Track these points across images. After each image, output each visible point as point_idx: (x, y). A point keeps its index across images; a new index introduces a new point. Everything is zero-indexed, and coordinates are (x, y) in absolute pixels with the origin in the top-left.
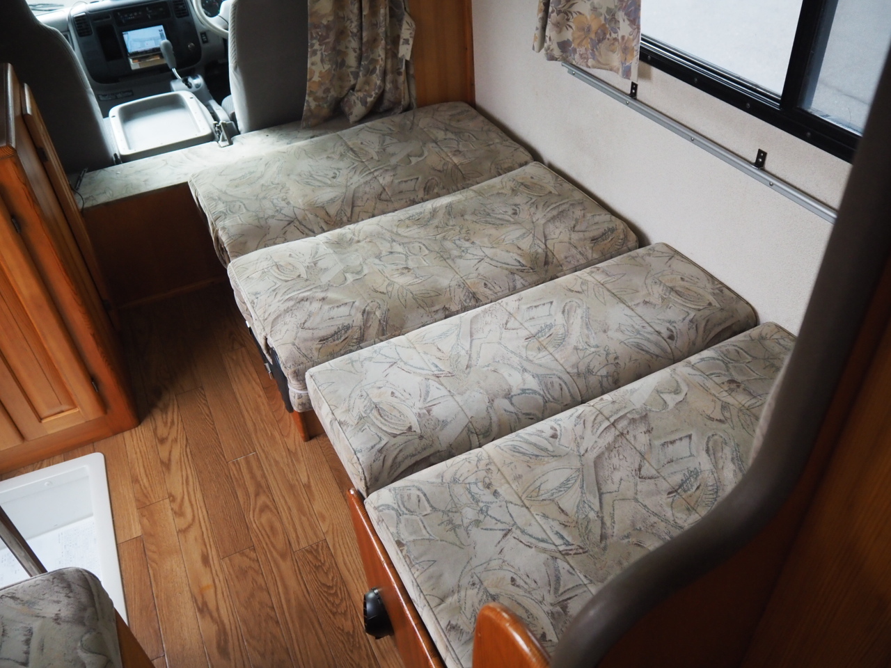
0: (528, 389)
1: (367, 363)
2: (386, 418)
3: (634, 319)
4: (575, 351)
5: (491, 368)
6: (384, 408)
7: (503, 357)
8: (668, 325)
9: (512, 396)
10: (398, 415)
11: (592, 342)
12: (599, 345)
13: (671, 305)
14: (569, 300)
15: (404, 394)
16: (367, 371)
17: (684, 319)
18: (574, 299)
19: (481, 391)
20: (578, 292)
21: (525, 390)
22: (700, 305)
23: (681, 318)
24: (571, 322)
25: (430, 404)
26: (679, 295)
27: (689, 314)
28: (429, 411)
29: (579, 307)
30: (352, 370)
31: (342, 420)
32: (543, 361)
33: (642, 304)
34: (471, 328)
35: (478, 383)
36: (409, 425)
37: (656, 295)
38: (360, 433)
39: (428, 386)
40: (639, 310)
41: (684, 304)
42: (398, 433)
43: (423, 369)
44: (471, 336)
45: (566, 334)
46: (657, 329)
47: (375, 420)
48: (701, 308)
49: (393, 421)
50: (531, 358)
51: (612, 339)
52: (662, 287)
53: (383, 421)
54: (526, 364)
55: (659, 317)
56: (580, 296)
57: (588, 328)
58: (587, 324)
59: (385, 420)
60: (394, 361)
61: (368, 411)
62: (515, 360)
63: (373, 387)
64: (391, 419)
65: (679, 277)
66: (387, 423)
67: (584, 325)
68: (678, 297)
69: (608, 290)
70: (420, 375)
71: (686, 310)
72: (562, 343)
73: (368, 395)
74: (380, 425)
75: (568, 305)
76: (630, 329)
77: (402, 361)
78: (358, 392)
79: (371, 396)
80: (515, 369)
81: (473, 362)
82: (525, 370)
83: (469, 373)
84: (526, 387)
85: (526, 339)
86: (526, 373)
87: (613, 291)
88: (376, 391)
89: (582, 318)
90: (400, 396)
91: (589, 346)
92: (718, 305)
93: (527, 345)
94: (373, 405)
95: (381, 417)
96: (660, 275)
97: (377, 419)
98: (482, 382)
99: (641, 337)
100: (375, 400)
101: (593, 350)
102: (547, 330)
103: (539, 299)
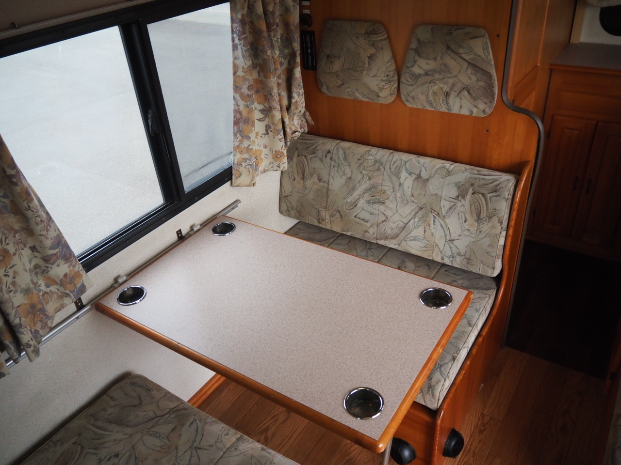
0: (408, 173)
1: (463, 252)
2: (479, 209)
3: (333, 175)
4: (371, 178)
5: (413, 199)
6: (475, 215)
7: (402, 201)
8: (324, 160)
9: (417, 175)
10: (473, 206)
11: (360, 176)
12: (359, 172)
13: (312, 169)
14: (347, 211)
15: (460, 217)
16: (466, 247)
17: (315, 157)
18: (345, 209)
19: (427, 189)
20: (340, 213)
21: (409, 174)
22: (303, 159)
23: (316, 158)
24: (358, 197)
25: (454, 200)
26: (304, 172)
27: (311, 158)
28: (458, 197)
29: (347, 203)
30: (472, 253)
31: (499, 224)
32: (389, 184)
33: (322, 181)
34: (401, 232)
35: (425, 195)
36: (473, 196)
37: (312, 180)
38: (497, 208)
39: (447, 212)
40: (326, 179)
41: (307, 165)
42: (481, 195)
43: (441, 225)
44: (405, 227)
45: (367, 190)
46: (330, 161)
47: (485, 211)
48: (303, 157)
49: (478, 204)
50: (392, 190)
51: (351, 171)
52: (306, 183)
53: (482, 208)
54: (397, 188)
55: (323, 167)
56: (340, 209)
57: (355, 187)
58: (354, 189)
59: (480, 207)
60: (450, 243)
61: (484, 219)
62: (398, 195)
63: (471, 233)
64: (477, 206)
65: (294, 182)
66: (481, 204)
67: (354, 190)
68: (305, 172)
69: (327, 201)
70: (445, 223)
71: (310, 162)
72: (372, 188)
73: (477, 230)
74: (485, 206)
75: (350, 208)
76: (339, 171)
77: (446, 239)
78: (481, 236)
79: (476, 229)
80: (403, 189)
81: (417, 209)
82: (400, 185)
83: (424, 204)
84: (407, 175)
85: (384, 203)
86: (402, 183)
87: (325, 199)
88: (472, 230)
89: (351, 195)
90: (463, 217)
91: (363, 176)
92: (296, 152)
93: (387, 199)
94: (479, 221)
95: (481, 211)
96: (300, 191)
97: (484, 211)
98: (423, 194)
99: (340, 162)
100: (476, 224)
101: (364, 172)
102: (372, 201)
103: (359, 224)
